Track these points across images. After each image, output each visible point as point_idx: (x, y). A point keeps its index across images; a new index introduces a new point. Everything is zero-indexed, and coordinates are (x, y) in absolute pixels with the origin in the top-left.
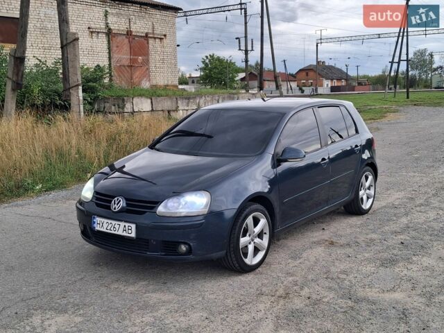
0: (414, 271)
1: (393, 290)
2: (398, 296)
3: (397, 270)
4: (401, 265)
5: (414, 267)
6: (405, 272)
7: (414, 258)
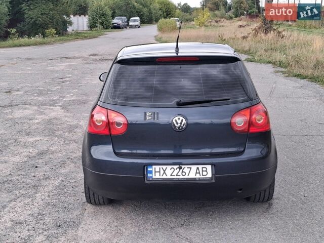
0: (25, 152)
1: (36, 141)
2: (32, 140)
3: (37, 151)
4: (34, 154)
5: (25, 154)
6: (31, 150)
7: (26, 159)
